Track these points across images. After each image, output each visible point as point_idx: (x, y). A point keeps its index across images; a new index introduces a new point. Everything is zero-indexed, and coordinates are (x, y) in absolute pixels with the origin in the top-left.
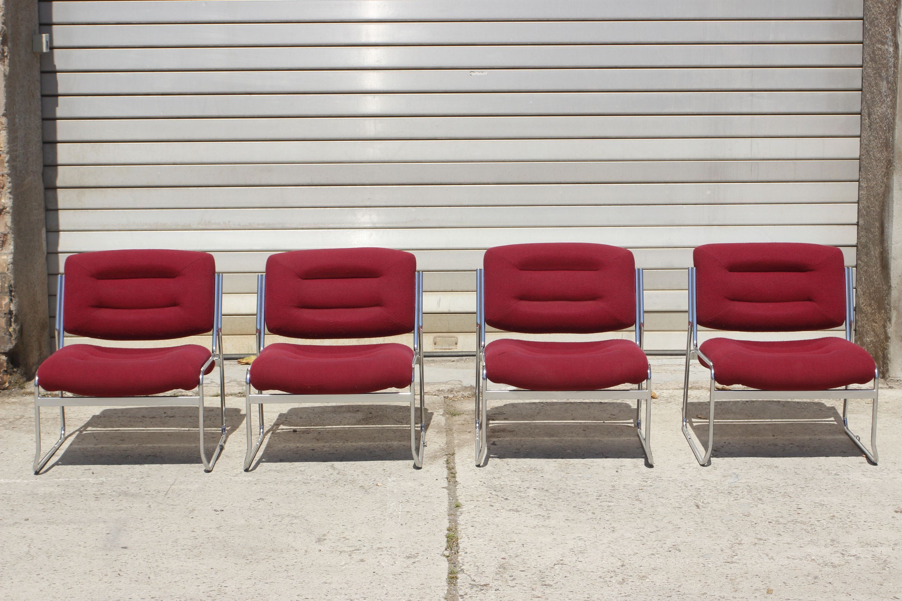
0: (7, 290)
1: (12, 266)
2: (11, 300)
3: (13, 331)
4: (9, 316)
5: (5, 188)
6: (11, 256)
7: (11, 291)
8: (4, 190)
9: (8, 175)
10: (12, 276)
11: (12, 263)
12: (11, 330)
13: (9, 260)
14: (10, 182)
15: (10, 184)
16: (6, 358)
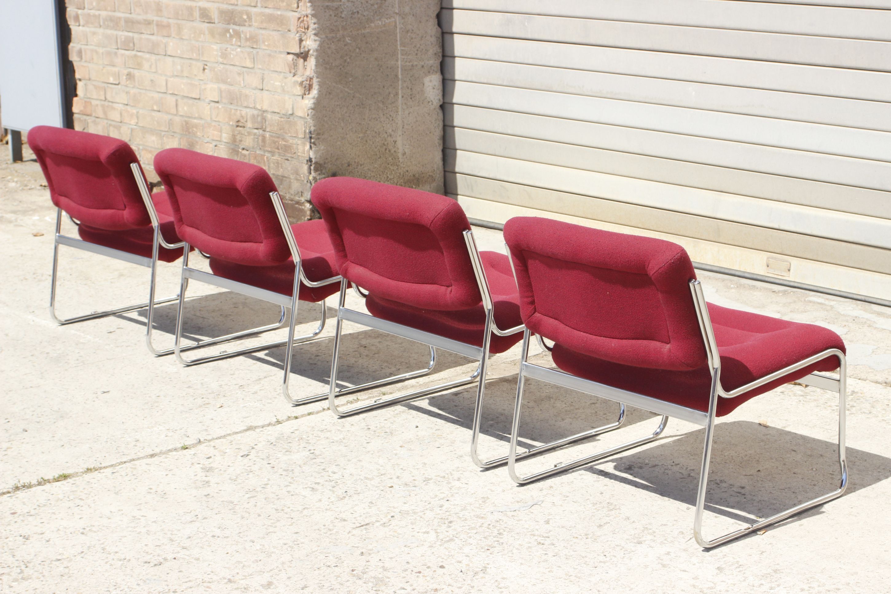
0: (308, 136)
1: (311, 112)
2: (311, 147)
3: (313, 180)
4: (309, 164)
5: (310, 29)
6: (312, 101)
7: (311, 138)
8: (309, 31)
9: (313, 15)
10: (311, 121)
11: (312, 109)
12: (311, 178)
13: (310, 105)
14: (315, 24)
15: (316, 26)
16: (311, 206)
